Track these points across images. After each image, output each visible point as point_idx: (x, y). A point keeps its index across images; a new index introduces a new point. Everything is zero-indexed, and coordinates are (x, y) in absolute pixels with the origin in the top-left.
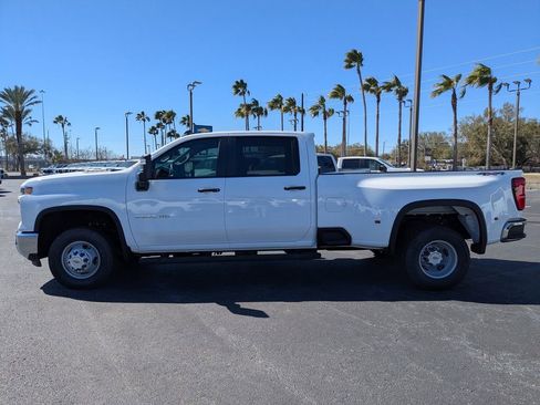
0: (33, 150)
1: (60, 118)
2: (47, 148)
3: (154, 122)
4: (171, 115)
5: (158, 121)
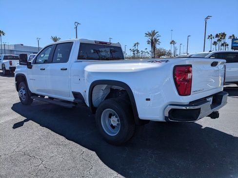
0: (164, 55)
1: (173, 41)
2: (169, 54)
3: (216, 39)
4: (224, 35)
5: (217, 38)
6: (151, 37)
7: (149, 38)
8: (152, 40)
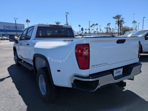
0: (128, 31)
6: (118, 19)
7: (117, 20)
8: (118, 21)
